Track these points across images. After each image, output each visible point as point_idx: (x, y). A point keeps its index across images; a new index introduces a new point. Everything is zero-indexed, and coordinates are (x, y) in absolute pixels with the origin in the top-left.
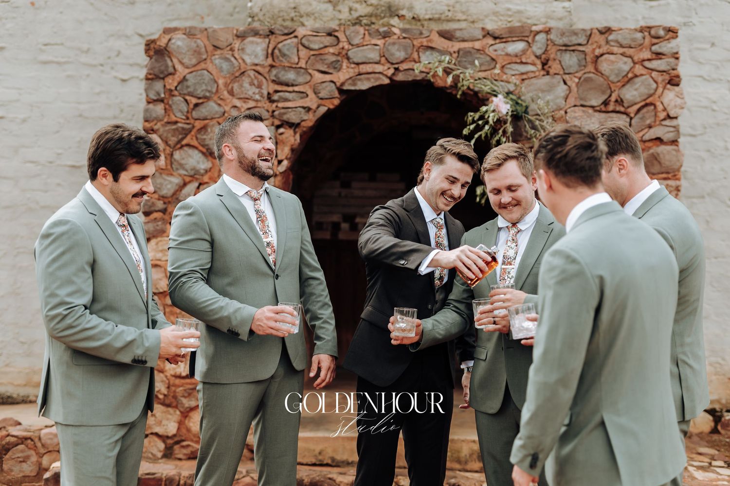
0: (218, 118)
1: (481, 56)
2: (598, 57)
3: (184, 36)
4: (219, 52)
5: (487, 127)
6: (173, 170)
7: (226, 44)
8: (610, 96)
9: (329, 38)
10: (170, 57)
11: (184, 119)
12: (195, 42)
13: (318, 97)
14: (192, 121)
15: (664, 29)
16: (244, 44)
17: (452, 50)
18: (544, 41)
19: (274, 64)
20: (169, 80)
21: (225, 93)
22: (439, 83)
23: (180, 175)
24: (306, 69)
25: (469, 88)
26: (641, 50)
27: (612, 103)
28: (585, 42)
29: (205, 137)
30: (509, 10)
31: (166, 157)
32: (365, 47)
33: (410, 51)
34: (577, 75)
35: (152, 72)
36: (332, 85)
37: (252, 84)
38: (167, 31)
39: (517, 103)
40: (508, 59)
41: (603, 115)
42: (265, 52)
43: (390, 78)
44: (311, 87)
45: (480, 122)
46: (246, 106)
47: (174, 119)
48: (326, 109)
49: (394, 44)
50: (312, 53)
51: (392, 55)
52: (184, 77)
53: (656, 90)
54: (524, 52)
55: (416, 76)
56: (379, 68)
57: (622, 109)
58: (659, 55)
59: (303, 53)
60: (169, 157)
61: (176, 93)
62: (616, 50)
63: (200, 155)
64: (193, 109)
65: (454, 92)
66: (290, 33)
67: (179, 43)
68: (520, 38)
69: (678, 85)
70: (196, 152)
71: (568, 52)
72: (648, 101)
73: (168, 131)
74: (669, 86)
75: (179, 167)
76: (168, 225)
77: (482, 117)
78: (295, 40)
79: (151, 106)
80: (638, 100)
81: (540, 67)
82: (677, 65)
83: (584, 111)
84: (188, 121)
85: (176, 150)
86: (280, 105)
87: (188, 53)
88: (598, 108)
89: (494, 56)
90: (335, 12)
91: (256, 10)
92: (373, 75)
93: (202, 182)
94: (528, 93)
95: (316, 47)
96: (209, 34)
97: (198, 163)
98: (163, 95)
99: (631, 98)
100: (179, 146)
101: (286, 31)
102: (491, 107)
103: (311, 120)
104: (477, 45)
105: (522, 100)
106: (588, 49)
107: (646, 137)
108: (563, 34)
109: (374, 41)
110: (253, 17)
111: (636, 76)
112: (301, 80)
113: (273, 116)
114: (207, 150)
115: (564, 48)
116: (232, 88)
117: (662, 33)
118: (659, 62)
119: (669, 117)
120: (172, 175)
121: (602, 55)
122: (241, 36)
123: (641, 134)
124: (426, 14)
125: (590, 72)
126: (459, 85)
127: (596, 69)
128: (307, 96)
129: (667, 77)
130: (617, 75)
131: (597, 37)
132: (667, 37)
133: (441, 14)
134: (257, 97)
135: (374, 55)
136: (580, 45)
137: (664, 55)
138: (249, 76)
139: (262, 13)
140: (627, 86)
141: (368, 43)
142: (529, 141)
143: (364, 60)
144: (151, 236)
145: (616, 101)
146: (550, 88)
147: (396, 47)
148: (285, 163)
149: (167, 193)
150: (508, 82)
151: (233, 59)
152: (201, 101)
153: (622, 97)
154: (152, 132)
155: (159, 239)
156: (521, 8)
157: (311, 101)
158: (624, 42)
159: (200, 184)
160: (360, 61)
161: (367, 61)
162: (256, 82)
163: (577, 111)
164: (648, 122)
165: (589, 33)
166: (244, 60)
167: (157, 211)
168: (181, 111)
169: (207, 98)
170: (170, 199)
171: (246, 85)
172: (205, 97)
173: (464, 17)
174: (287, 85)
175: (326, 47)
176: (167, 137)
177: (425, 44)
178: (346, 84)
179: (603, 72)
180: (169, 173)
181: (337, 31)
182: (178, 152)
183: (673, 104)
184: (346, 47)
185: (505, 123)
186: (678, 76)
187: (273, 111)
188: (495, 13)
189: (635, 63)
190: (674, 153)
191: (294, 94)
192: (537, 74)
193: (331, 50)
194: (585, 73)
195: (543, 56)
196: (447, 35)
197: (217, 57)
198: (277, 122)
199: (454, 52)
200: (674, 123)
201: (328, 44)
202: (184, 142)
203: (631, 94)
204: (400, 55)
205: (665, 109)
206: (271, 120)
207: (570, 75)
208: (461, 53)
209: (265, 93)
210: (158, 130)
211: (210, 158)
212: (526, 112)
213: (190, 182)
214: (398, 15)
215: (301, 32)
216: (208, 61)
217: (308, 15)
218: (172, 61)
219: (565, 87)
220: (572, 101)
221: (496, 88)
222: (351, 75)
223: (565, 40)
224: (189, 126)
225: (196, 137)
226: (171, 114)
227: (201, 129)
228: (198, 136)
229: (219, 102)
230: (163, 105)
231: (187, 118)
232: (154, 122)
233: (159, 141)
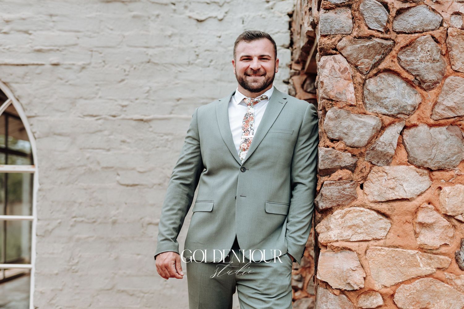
0: (433, 30)
6: (366, 107)
11: (382, 32)
14: (393, 35)
23: (377, 114)
29: (411, 58)
31: (355, 88)
47: (367, 32)
60: (360, 88)
63: (404, 85)
64: (395, 18)
70: (399, 80)
73: (359, 50)
75: (374, 103)
76: (359, 188)
79: (331, 14)
84: (387, 36)
85: (370, 77)
93: (408, 124)
97: (403, 96)
100: (374, 71)
114: (415, 76)
120: (365, 114)
144: (335, 204)
149: (359, 141)
152: (406, 6)
154: (334, 52)
155: (347, 209)
159: (405, 127)
167: (342, 168)
168: (377, 21)
170: (363, 150)
176: (357, 59)
180: (362, 111)
182: (372, 80)
202: (382, 66)
210: (342, 48)
211: (418, 88)
213: (390, 124)
224: (390, 43)
225: (399, 59)
226: (363, 25)
227: (407, 46)
228: (401, 57)
229: (433, 7)
230: (350, 11)
231: (387, 31)
232: (338, 38)
233: (345, 64)
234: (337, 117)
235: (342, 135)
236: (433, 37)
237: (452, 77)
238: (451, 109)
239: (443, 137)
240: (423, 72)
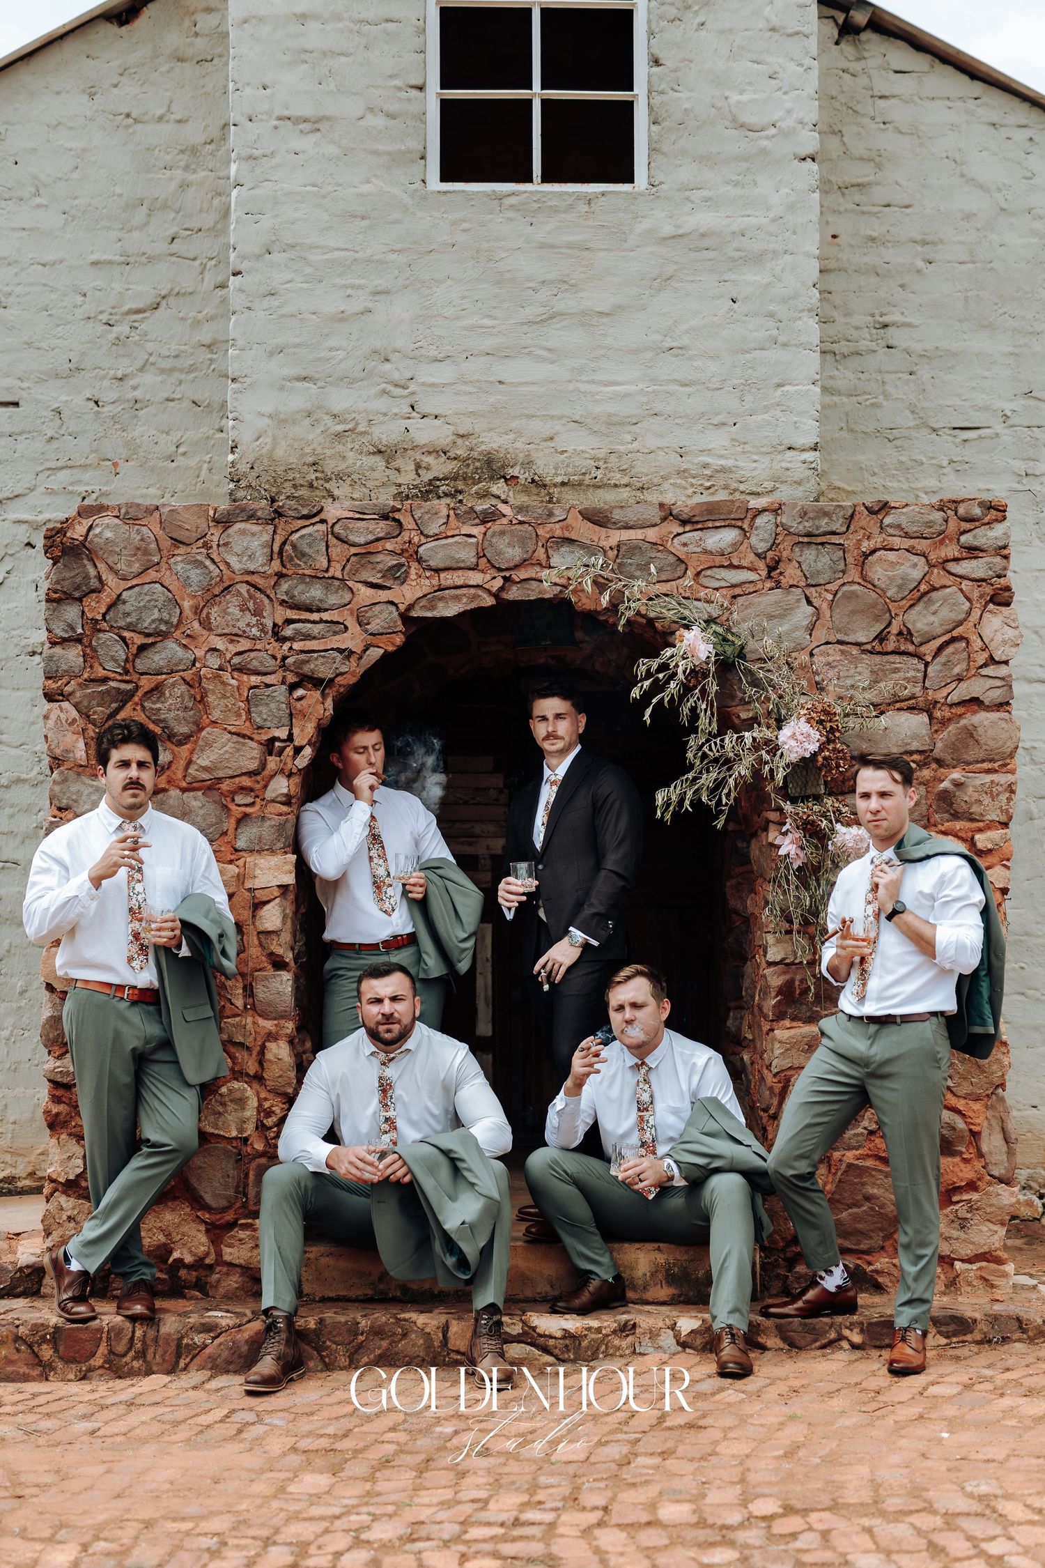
0: (183, 671)
1: (659, 555)
2: (866, 556)
3: (117, 521)
4: (182, 550)
5: (672, 685)
7: (195, 535)
8: (889, 624)
9: (383, 524)
10: (92, 560)
11: (120, 674)
12: (138, 532)
13: (366, 631)
14: (135, 677)
15: (981, 504)
16: (228, 536)
17: (606, 544)
18: (771, 526)
19: (284, 571)
20: (90, 602)
21: (196, 625)
22: (585, 604)
24: (343, 580)
25: (638, 613)
26: (942, 542)
27: (892, 638)
28: (844, 529)
29: (158, 706)
30: (706, 466)
31: (86, 744)
32: (450, 540)
33: (531, 548)
34: (828, 587)
35: (59, 587)
36: (393, 609)
37: (244, 608)
38: (84, 512)
39: (725, 640)
40: (706, 561)
41: (878, 659)
42: (267, 550)
43: (496, 596)
44: (352, 614)
45: (661, 676)
46: (233, 649)
47: (101, 673)
48: (382, 651)
49: (502, 533)
50: (353, 550)
51: (499, 553)
52: (120, 595)
53: (969, 613)
54: (736, 546)
55: (545, 592)
56: (475, 578)
57: (911, 648)
58: (973, 552)
59: (337, 550)
61: (104, 625)
62: (896, 542)
64: (136, 656)
65: (611, 620)
66: (314, 515)
67: (108, 534)
68: (727, 522)
69: (1008, 604)
71: (814, 547)
72: (955, 633)
73: (91, 696)
74: (991, 606)
77: (663, 667)
78: (322, 527)
79: (58, 650)
80: (939, 631)
81: (764, 573)
82: (1005, 569)
83: (842, 652)
84: (127, 678)
86: (296, 646)
87: (124, 552)
88: (868, 647)
89: (681, 552)
90: (388, 472)
91: (243, 468)
92: (464, 591)
94: (744, 621)
95: (362, 540)
96: (164, 517)
98: (80, 631)
99: (927, 628)
101: (305, 512)
102: (682, 647)
103: (353, 674)
104: (652, 534)
105: (733, 634)
106: (849, 542)
107: (954, 698)
108: (804, 514)
109: (466, 529)
110: (238, 481)
111: (934, 589)
112: (333, 600)
113: (283, 666)
115: (806, 540)
116: (209, 613)
117: (977, 511)
118: (974, 563)
119: (992, 661)
121: (873, 552)
122: (224, 522)
123: (945, 692)
124: (556, 475)
125: (853, 582)
126: (622, 608)
127: (863, 577)
128: (346, 628)
129: (989, 590)
130: (900, 587)
131: (863, 519)
132: (986, 520)
133: (584, 474)
134: (255, 631)
135: (468, 556)
136: (834, 533)
137: (982, 551)
138: (239, 594)
139: (254, 474)
140: (918, 608)
141: (457, 532)
142: (747, 707)
143: (448, 564)
145: (900, 633)
146: (785, 613)
147: (507, 539)
148: (308, 751)
150: (709, 602)
151: (208, 563)
152: (150, 640)
153: (910, 626)
154: (60, 698)
156: (729, 463)
157: (352, 639)
158: (912, 529)
160: (441, 565)
161: (454, 565)
162: (251, 605)
163: (831, 652)
164: (957, 670)
165: (850, 512)
166: (228, 564)
168: (113, 659)
169: (164, 636)
171: (234, 611)
172: (158, 633)
173: (625, 480)
174: (310, 611)
175: (378, 540)
176: (89, 708)
177: (558, 533)
178: (417, 607)
179: (876, 583)
181: (399, 510)
183: (999, 638)
184: (416, 539)
185: (705, 675)
186: (1008, 589)
187: (285, 658)
188: (682, 473)
189: (931, 566)
190: (1003, 724)
191: (321, 626)
192: (760, 586)
193: (389, 545)
194: (844, 584)
195: (770, 554)
196: (598, 518)
197: (179, 558)
198: (291, 678)
199: (611, 548)
200: (1002, 671)
201: (381, 535)
203: (922, 620)
204: (511, 553)
205: (985, 648)
206: (280, 674)
207: (818, 589)
208: (623, 549)
209: (270, 625)
210: (71, 694)
212: (741, 655)
214: (504, 477)
215: (333, 511)
216: (164, 566)
217: (339, 477)
218: (96, 567)
219: (810, 610)
220: (821, 634)
221: (687, 613)
222: (426, 590)
223: (808, 525)
224: (129, 687)
225: (143, 706)
226: (96, 665)
227: (152, 690)
228: (146, 704)
229: (184, 642)
230: (80, 647)
231: (127, 672)
232: (64, 681)
233: (74, 713)
234: (65, 780)
235: (71, 802)
236: (183, 679)
237: (208, 729)
238: (205, 769)
239: (196, 804)
240: (172, 724)
